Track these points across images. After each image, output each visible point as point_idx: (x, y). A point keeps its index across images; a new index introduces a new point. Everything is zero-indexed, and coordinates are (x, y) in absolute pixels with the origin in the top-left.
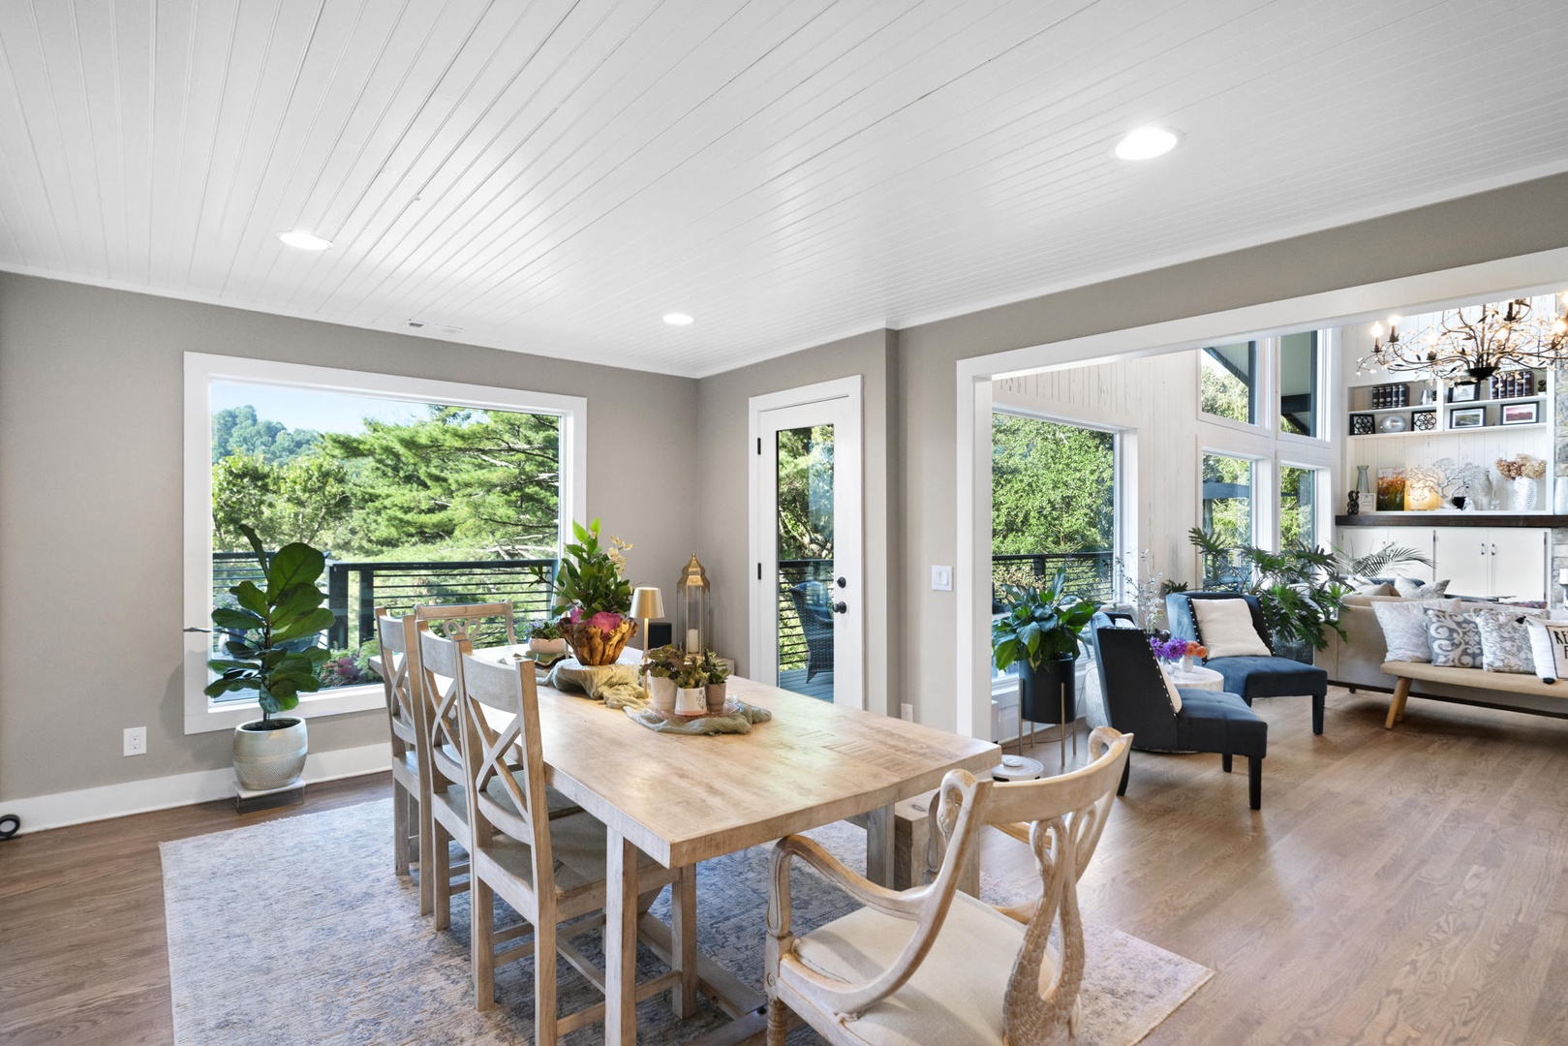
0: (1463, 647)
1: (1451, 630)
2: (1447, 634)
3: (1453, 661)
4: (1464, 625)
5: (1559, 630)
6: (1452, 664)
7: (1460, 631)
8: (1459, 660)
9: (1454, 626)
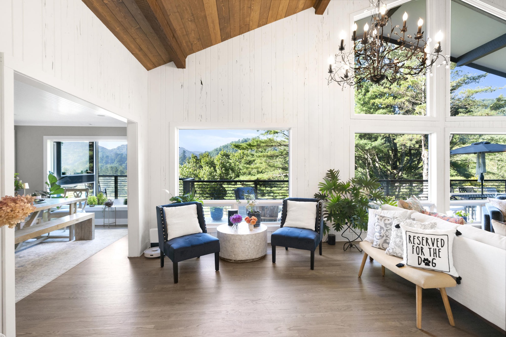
0: (384, 238)
1: (381, 228)
2: (379, 230)
3: (379, 245)
4: (388, 226)
5: (412, 235)
6: (379, 247)
7: (385, 229)
8: (382, 246)
9: (383, 226)
